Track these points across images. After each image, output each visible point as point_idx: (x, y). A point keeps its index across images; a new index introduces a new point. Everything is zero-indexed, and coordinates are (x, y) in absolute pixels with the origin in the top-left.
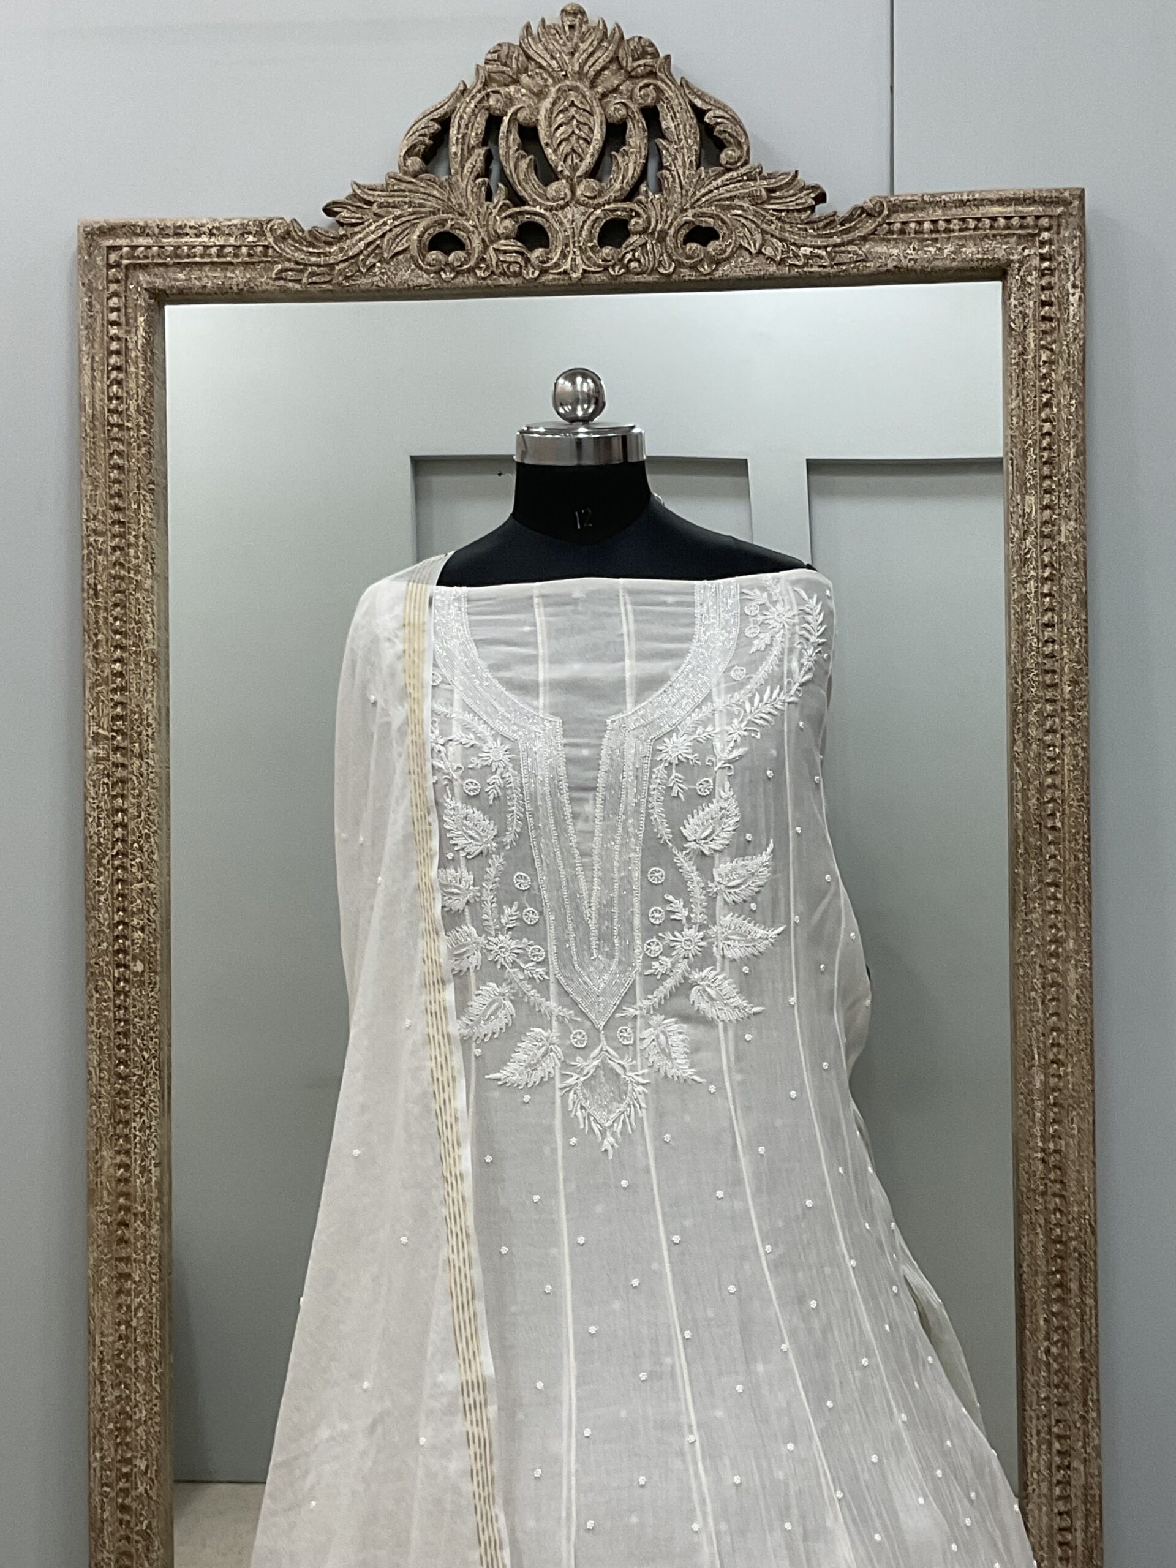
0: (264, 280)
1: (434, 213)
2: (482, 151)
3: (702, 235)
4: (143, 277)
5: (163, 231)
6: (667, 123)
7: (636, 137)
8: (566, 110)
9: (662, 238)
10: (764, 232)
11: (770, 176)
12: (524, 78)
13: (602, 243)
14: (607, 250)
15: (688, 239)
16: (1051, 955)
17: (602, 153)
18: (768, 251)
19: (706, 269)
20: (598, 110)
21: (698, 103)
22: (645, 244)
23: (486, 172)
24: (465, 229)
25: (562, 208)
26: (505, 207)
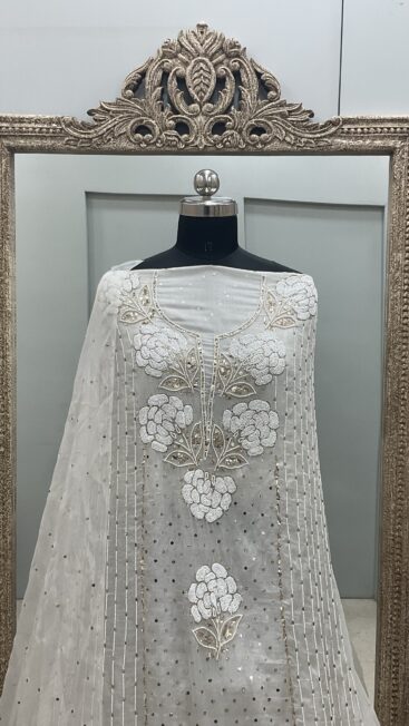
0: (59, 144)
1: (139, 116)
2: (160, 88)
3: (259, 131)
4: (5, 142)
5: (14, 120)
6: (244, 79)
7: (230, 85)
8: (198, 71)
9: (240, 132)
10: (286, 131)
11: (290, 105)
12: (180, 55)
13: (213, 133)
14: (216, 136)
15: (252, 133)
16: (401, 453)
17: (214, 92)
18: (288, 139)
19: (260, 146)
20: (213, 71)
21: (259, 70)
22: (232, 135)
23: (161, 99)
24: (151, 124)
25: (196, 116)
26: (170, 115)
